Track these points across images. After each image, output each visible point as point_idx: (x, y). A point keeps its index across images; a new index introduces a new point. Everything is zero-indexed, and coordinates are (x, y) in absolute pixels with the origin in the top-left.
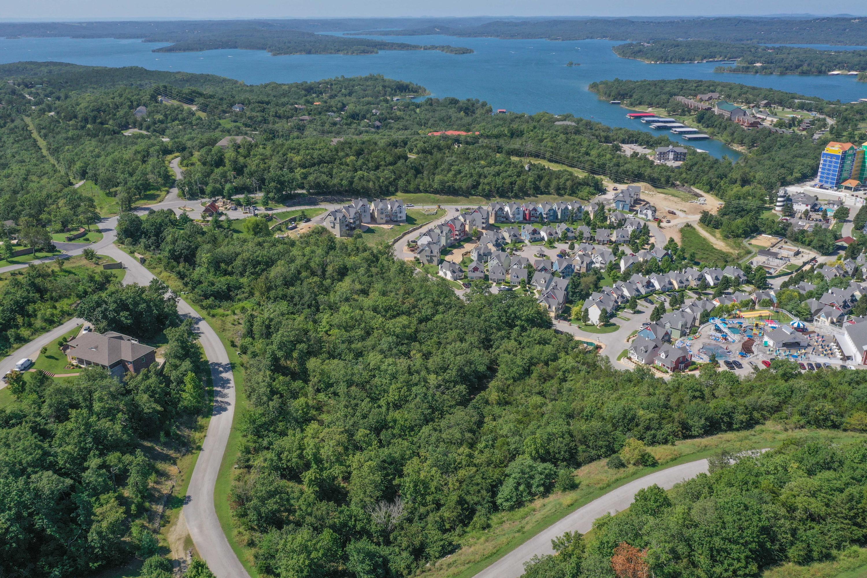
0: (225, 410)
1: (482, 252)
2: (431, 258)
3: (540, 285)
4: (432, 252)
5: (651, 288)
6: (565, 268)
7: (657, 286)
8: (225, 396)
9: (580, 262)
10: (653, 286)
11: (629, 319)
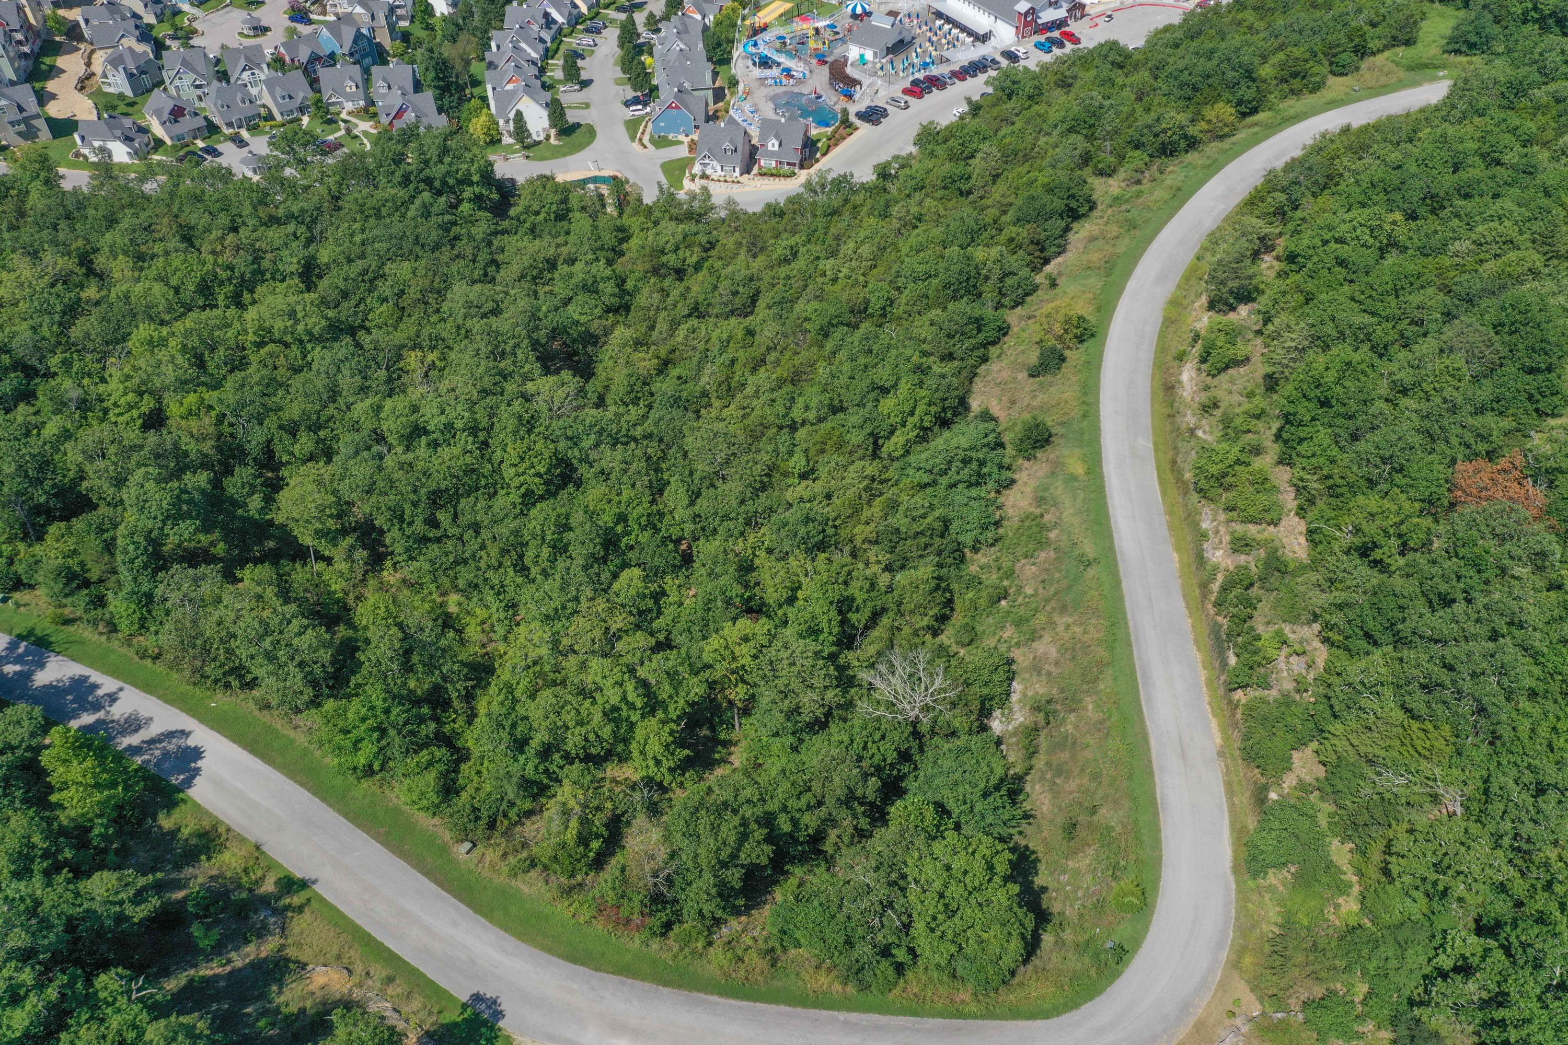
0: (197, 754)
1: (132, 67)
2: (30, 127)
3: (350, 97)
4: (21, 109)
5: (555, 27)
6: (355, 41)
7: (560, 19)
8: (133, 724)
9: (367, 19)
10: (554, 22)
11: (587, 106)
